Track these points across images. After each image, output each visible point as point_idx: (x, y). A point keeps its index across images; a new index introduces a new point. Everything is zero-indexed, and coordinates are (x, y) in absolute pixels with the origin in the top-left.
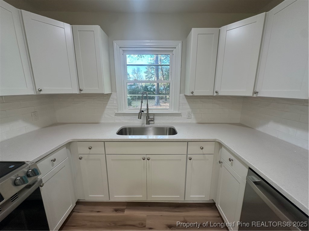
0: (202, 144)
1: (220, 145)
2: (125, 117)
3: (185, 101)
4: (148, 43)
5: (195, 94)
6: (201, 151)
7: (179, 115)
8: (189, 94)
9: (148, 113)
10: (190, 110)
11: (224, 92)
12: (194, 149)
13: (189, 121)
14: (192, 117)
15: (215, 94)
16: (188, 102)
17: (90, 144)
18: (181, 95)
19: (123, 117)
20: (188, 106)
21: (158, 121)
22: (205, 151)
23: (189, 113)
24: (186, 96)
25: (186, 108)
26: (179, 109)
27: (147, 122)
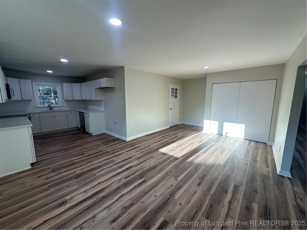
0: (71, 111)
1: (76, 111)
5: (67, 99)
6: (71, 113)
7: (63, 106)
9: (50, 107)
11: (76, 99)
12: (69, 113)
15: (74, 99)
16: (66, 102)
17: (33, 114)
18: (63, 100)
20: (66, 104)
21: (54, 109)
22: (72, 113)
23: (67, 106)
24: (65, 100)
25: (65, 104)
26: (63, 105)
27: (51, 109)
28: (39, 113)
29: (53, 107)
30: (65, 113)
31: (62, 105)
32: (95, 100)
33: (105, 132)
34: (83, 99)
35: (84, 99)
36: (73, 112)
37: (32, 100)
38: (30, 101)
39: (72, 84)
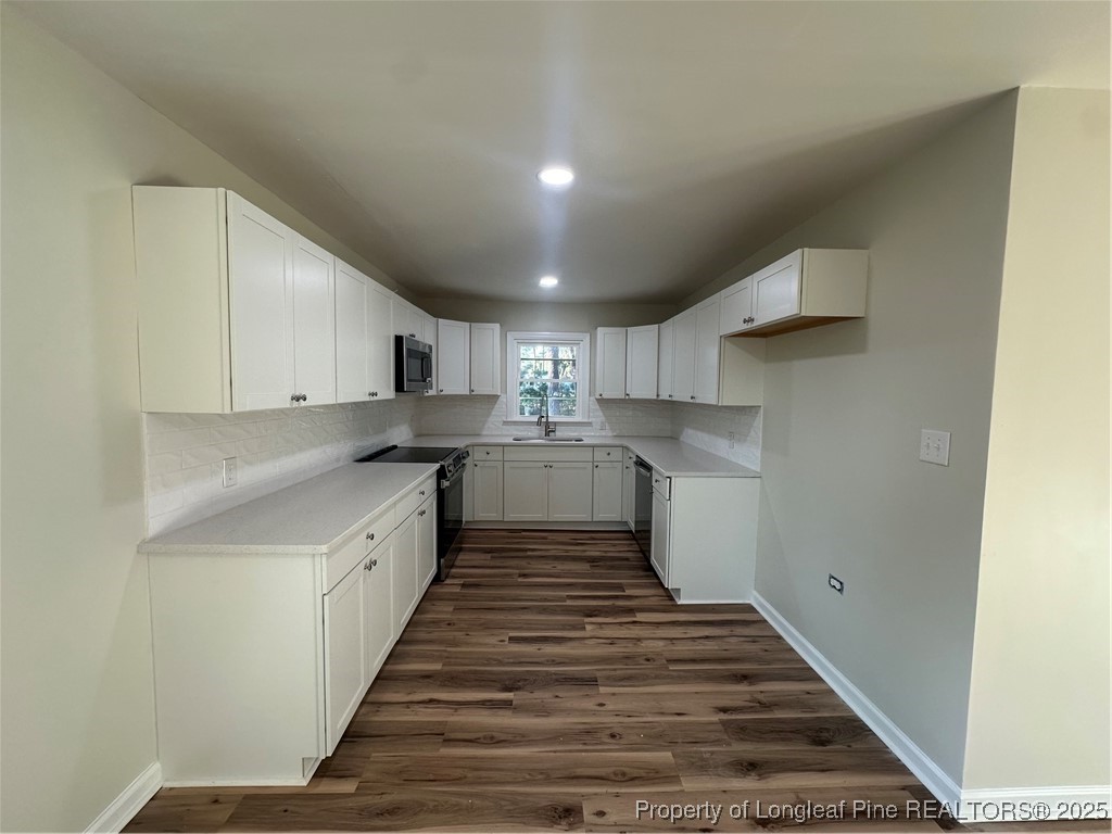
0: (608, 450)
2: (515, 426)
3: (597, 406)
4: (547, 334)
5: (604, 396)
6: (608, 458)
7: (589, 424)
9: (547, 422)
10: (603, 419)
11: (636, 395)
12: (600, 455)
15: (628, 397)
16: (600, 407)
17: (488, 449)
18: (592, 398)
19: (512, 426)
20: (600, 414)
21: (560, 433)
22: (611, 458)
23: (602, 423)
24: (597, 399)
25: (598, 417)
26: (583, 417)
27: (547, 433)
28: (504, 446)
29: (555, 423)
30: (588, 455)
31: (586, 420)
32: (714, 402)
34: (661, 398)
35: (664, 396)
36: (617, 454)
37: (499, 396)
38: (493, 399)
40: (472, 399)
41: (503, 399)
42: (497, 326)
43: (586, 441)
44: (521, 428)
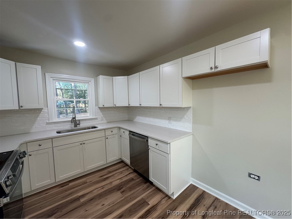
0: (111, 130)
1: (120, 128)
2: (55, 125)
3: (99, 111)
5: (105, 106)
6: (112, 133)
7: (96, 119)
8: (101, 106)
9: (75, 120)
10: (102, 116)
11: (118, 105)
12: (108, 133)
13: (103, 122)
14: (104, 119)
15: (114, 106)
16: (101, 111)
17: (40, 143)
18: (96, 107)
19: (54, 125)
20: (101, 113)
21: (83, 125)
22: (113, 133)
24: (99, 108)
25: (100, 115)
26: (96, 116)
27: (75, 126)
28: (52, 138)
29: (79, 120)
30: (102, 134)
31: (94, 117)
33: (192, 181)
34: (130, 106)
37: (42, 109)
38: (38, 111)
39: (114, 77)
40: (21, 111)
41: (45, 110)
42: (39, 68)
43: (100, 128)
44: (59, 125)
